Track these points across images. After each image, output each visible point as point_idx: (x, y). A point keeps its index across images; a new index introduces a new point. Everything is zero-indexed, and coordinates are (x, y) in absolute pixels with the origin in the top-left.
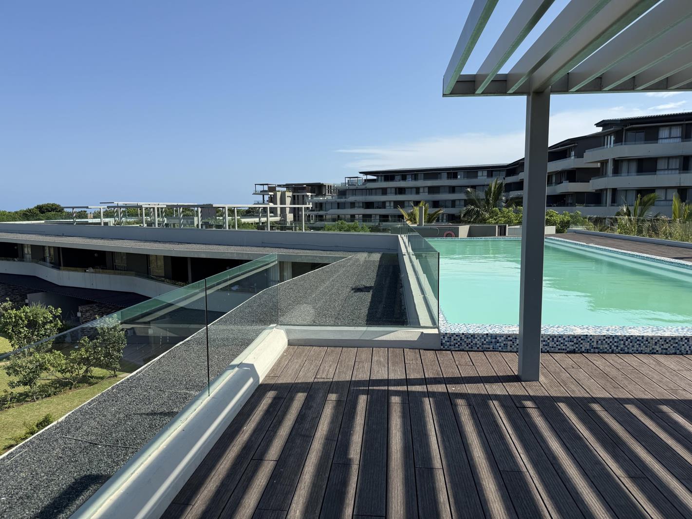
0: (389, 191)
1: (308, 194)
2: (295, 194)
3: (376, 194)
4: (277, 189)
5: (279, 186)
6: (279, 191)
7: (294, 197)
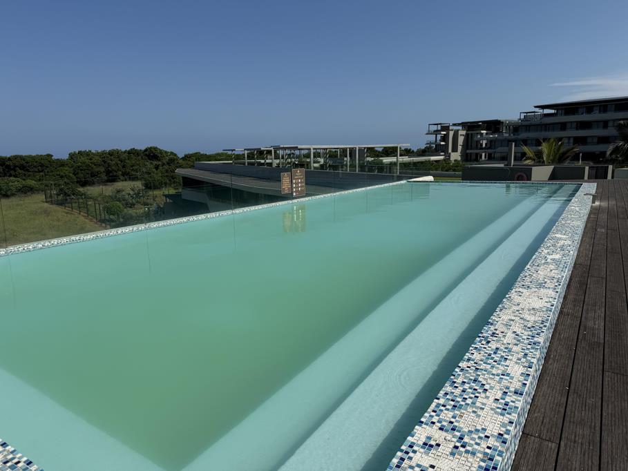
0: (569, 126)
1: (482, 132)
2: (470, 132)
3: (553, 130)
4: (451, 128)
5: (454, 125)
6: (452, 130)
7: (467, 135)
